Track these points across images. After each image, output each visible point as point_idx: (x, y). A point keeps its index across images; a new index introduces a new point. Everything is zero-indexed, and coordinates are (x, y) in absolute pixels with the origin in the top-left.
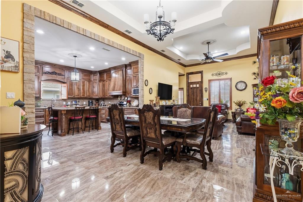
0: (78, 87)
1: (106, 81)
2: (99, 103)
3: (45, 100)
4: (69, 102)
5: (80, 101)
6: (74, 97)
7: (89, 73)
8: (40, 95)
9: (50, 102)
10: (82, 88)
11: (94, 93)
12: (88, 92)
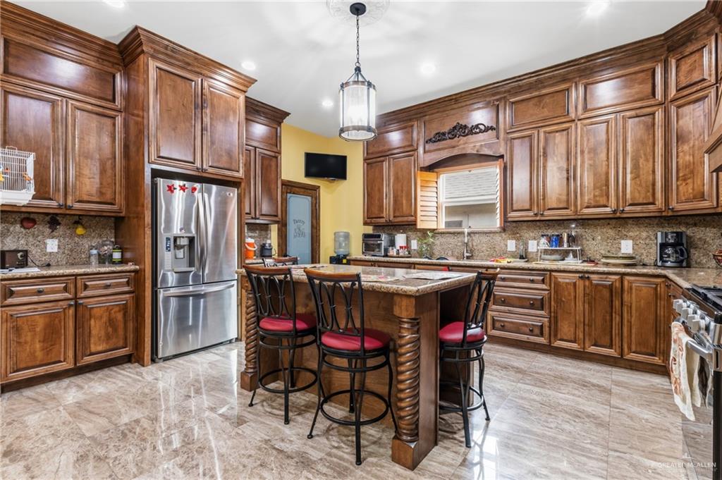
3: (447, 235)
4: (530, 242)
5: (587, 233)
6: (538, 218)
7: (639, 62)
8: (416, 217)
9: (459, 239)
10: (591, 165)
11: (685, 180)
12: (632, 179)
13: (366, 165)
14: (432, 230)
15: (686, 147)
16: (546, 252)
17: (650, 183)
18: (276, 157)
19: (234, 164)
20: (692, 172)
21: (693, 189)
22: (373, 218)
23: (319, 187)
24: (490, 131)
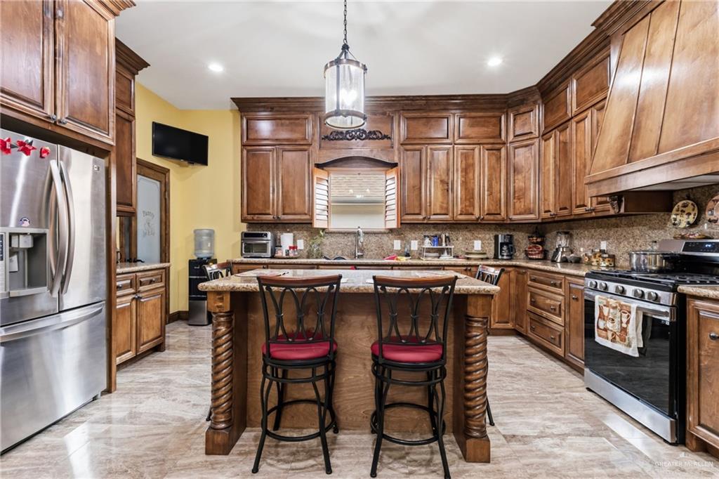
0: (444, 177)
1: (578, 122)
2: (548, 246)
3: (337, 235)
4: (412, 241)
5: (453, 235)
6: (425, 222)
7: (492, 109)
8: (312, 216)
9: (350, 239)
10: (463, 182)
11: (519, 199)
12: (489, 195)
13: (245, 152)
14: (323, 230)
15: (520, 177)
16: (429, 250)
17: (498, 199)
18: (130, 122)
19: (102, 121)
20: (524, 194)
21: (524, 205)
22: (255, 214)
23: (169, 170)
24: (386, 140)
